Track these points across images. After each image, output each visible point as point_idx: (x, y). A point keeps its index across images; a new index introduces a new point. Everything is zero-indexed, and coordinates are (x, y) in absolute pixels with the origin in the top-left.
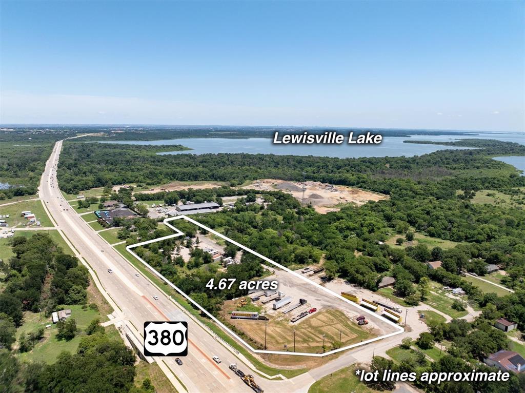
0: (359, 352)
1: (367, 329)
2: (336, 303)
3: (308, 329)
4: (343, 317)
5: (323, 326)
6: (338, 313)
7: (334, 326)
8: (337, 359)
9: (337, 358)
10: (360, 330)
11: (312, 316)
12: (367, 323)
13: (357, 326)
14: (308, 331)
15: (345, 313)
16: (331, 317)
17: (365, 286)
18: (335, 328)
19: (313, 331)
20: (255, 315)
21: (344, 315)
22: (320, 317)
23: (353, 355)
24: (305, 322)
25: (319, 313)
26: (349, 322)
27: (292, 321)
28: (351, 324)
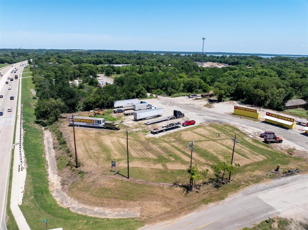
0: (277, 189)
1: (282, 149)
2: (227, 119)
3: (174, 144)
4: (237, 132)
5: (200, 141)
6: (228, 128)
7: (220, 142)
8: (221, 202)
9: (223, 198)
10: (269, 149)
11: (186, 129)
12: (280, 141)
13: (263, 145)
14: (173, 146)
15: (240, 128)
16: (217, 131)
17: (266, 105)
18: (220, 144)
19: (181, 146)
20: (99, 122)
21: (238, 130)
22: (198, 130)
23: (261, 196)
24: (173, 135)
25: (199, 127)
26: (247, 139)
27: (152, 133)
28: (250, 141)
